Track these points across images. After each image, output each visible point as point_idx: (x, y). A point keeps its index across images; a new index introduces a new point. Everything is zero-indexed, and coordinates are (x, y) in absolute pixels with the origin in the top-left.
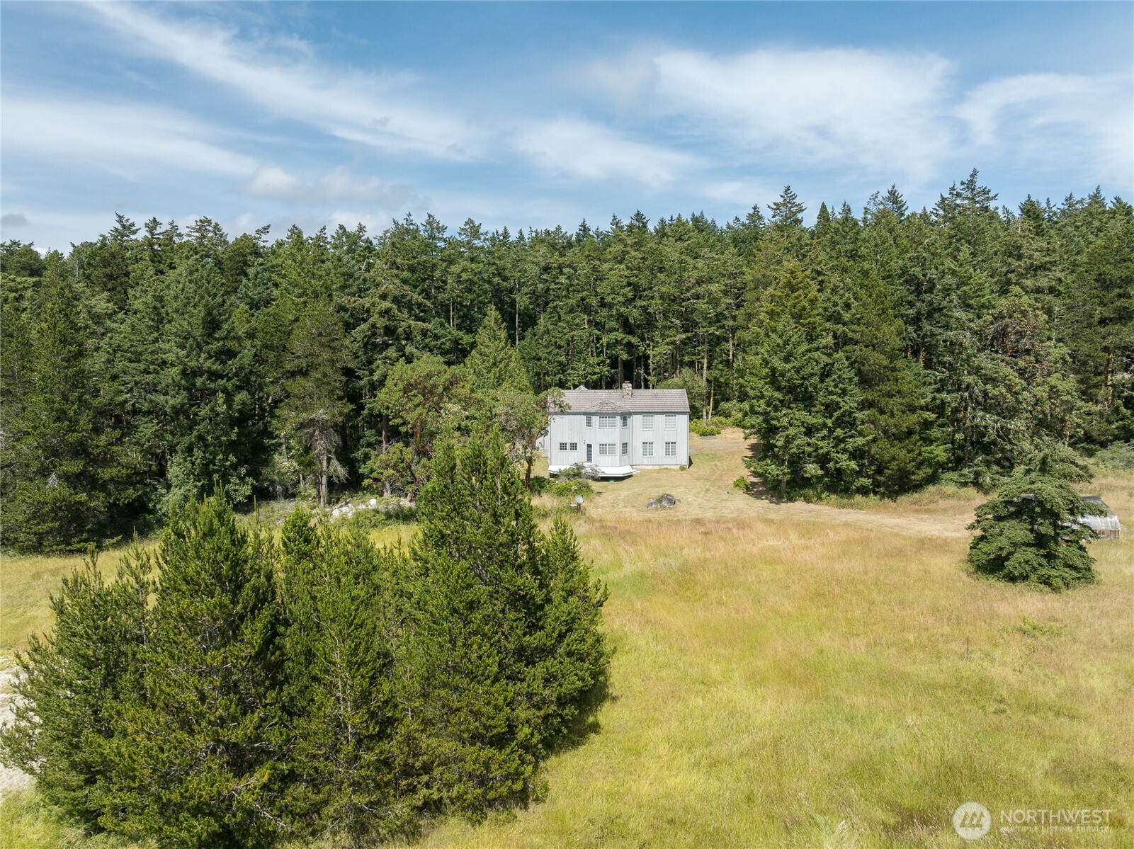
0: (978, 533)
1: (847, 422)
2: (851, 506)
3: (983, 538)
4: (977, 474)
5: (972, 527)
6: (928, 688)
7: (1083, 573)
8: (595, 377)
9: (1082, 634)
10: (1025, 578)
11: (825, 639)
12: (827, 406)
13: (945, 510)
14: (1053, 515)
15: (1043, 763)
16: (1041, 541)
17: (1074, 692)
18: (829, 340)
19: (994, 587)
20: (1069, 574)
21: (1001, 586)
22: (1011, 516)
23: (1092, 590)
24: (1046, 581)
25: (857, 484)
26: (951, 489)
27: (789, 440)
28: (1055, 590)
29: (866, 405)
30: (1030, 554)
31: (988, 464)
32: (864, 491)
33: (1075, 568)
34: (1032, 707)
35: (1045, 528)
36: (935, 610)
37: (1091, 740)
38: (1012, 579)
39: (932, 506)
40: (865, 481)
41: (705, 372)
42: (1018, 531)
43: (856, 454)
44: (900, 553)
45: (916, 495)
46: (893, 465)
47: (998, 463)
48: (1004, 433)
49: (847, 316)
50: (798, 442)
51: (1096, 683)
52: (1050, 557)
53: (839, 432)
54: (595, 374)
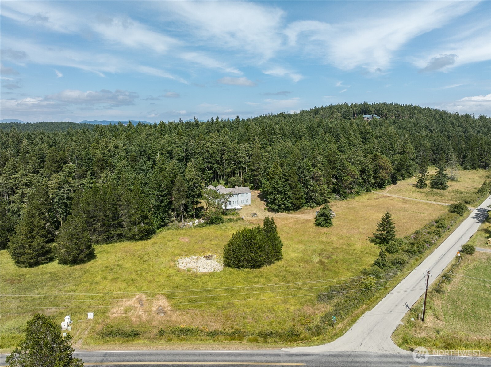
0: (316, 219)
1: (289, 197)
2: (290, 213)
3: (317, 220)
4: (310, 204)
5: (315, 218)
6: (317, 242)
7: (331, 224)
8: (211, 177)
9: (332, 233)
10: (324, 226)
11: (301, 238)
12: (285, 194)
13: (306, 213)
14: (328, 217)
15: (330, 248)
16: (326, 220)
17: (332, 241)
18: (284, 180)
19: (319, 227)
20: (329, 225)
21: (320, 227)
22: (321, 216)
23: (333, 227)
24: (327, 226)
25: (291, 209)
26: (306, 208)
27: (279, 201)
28: (328, 227)
29: (292, 193)
30: (324, 222)
31: (312, 202)
32: (292, 210)
33: (330, 224)
34: (328, 243)
35: (326, 218)
36: (313, 232)
37: (335, 246)
38: (322, 226)
39: (304, 212)
40: (292, 208)
41: (242, 176)
42: (322, 219)
43: (291, 203)
44: (303, 223)
45: (301, 210)
46: (297, 205)
47: (314, 202)
48: (315, 197)
49: (287, 175)
50: (281, 201)
51: (334, 239)
52: (327, 222)
53: (288, 199)
54: (210, 176)
